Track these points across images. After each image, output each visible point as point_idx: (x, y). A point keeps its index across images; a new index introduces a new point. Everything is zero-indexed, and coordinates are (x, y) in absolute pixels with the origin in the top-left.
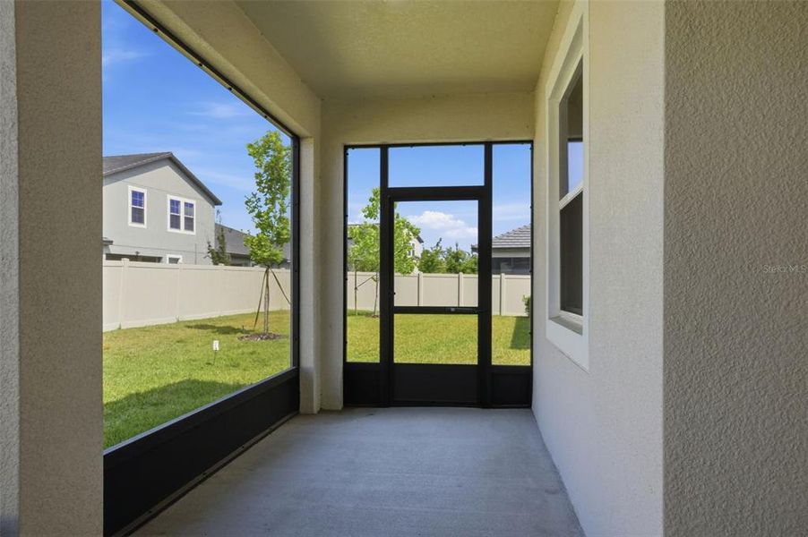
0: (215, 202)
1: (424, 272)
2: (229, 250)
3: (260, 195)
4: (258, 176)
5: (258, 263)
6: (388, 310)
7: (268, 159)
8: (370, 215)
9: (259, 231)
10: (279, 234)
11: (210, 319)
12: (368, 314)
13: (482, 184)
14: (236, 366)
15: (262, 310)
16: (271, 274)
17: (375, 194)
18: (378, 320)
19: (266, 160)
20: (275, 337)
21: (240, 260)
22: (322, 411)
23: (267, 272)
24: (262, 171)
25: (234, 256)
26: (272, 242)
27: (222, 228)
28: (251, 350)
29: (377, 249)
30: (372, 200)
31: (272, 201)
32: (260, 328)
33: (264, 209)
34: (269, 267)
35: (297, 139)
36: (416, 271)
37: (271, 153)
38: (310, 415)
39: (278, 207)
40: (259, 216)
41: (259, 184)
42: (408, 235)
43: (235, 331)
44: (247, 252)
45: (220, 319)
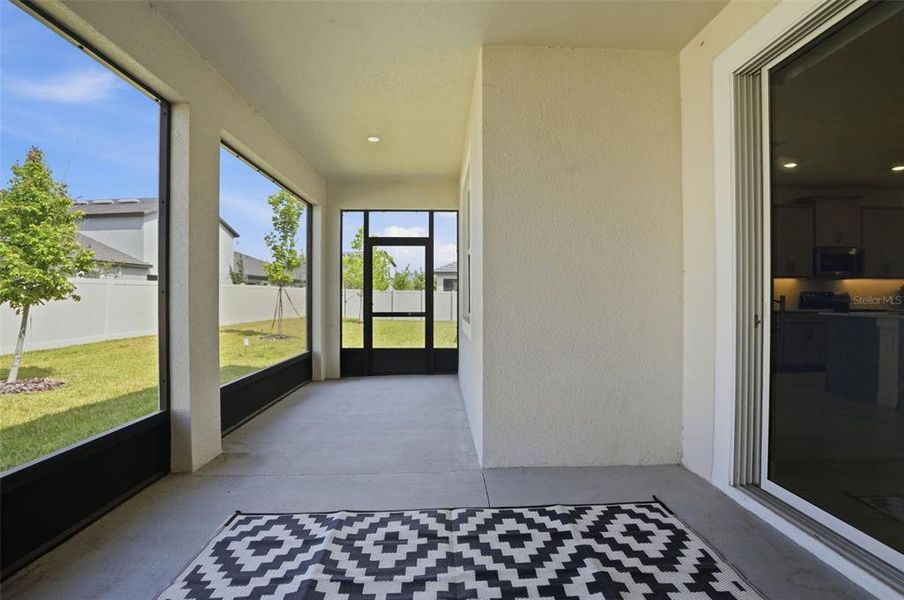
0: (235, 235)
1: (396, 289)
2: (246, 272)
3: (276, 233)
4: (274, 219)
5: (273, 283)
6: (369, 314)
7: (283, 207)
8: (356, 247)
9: (275, 259)
10: (289, 263)
11: (235, 326)
12: (354, 321)
13: (428, 236)
14: (261, 356)
15: (277, 318)
16: (283, 292)
17: (360, 231)
18: (362, 325)
19: (281, 207)
20: (287, 337)
21: (254, 280)
22: (326, 379)
23: (280, 290)
24: (278, 216)
25: (250, 277)
26: (284, 268)
27: (241, 255)
28: (270, 346)
29: (362, 272)
30: (357, 236)
31: (285, 238)
32: (275, 331)
33: (279, 243)
34: (281, 286)
35: (310, 207)
36: (391, 288)
37: (285, 202)
38: (319, 381)
39: (289, 242)
40: (275, 248)
41: (275, 225)
42: (384, 262)
43: (256, 334)
44: (265, 274)
45: (242, 325)
